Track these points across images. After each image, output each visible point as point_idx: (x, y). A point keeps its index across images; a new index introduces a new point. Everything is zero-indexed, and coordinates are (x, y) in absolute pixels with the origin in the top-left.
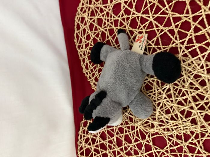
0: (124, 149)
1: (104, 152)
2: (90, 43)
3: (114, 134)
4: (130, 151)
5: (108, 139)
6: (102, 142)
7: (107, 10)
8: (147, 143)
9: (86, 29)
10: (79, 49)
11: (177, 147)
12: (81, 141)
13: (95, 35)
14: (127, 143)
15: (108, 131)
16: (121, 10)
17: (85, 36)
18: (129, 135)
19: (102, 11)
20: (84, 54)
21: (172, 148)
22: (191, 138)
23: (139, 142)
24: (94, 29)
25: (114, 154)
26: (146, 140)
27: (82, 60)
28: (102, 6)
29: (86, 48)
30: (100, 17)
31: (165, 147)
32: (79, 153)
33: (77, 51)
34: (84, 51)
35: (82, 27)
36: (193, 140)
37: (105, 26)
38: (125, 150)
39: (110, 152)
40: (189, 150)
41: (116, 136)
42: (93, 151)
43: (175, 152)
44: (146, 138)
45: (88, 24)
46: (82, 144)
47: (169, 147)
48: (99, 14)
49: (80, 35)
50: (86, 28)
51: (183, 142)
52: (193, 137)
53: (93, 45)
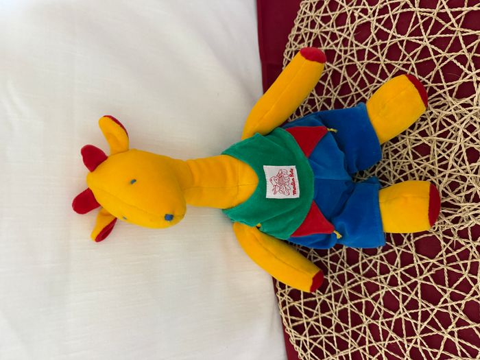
4: (373, 269)
44: (404, 243)
53: (316, 95)
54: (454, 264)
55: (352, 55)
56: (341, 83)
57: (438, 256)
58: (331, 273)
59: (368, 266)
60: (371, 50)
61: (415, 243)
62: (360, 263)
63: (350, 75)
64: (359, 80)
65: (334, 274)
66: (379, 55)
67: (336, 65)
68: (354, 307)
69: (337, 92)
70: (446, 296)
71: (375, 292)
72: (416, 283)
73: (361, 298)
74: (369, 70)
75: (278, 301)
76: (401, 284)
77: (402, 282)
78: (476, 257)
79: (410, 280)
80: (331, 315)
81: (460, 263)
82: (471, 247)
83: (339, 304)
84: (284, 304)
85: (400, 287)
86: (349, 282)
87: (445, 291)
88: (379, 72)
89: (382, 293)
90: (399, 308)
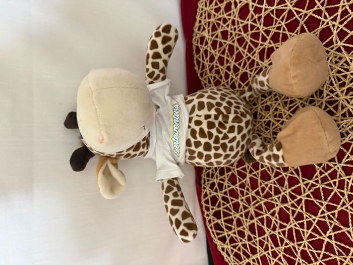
0: (260, 191)
1: (236, 200)
3: (246, 173)
5: (239, 182)
6: (232, 187)
7: (232, 18)
8: (291, 175)
9: (209, 49)
11: (329, 172)
12: (205, 187)
13: (221, 52)
14: (264, 181)
15: (238, 171)
16: (249, 11)
17: (208, 59)
18: (267, 170)
19: (225, 21)
21: (323, 175)
22: (346, 155)
23: (280, 176)
24: (218, 46)
25: (247, 202)
26: (290, 171)
28: (225, 16)
30: (224, 28)
31: (313, 176)
36: (348, 157)
37: (232, 37)
38: (263, 192)
39: (242, 200)
40: (345, 172)
41: (249, 176)
42: (220, 199)
43: (328, 180)
45: (210, 43)
46: (206, 190)
47: (319, 175)
48: (222, 26)
51: (337, 163)
52: (348, 154)
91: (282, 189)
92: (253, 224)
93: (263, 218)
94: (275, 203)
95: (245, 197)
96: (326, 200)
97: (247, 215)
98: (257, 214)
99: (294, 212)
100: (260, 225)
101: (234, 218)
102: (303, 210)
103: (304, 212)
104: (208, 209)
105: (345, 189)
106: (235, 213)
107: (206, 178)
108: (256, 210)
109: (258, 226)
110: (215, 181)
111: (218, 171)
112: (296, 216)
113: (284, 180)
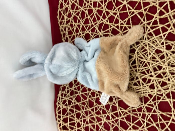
0: (94, 109)
1: (78, 112)
2: (71, 20)
3: (87, 97)
4: (100, 111)
5: (82, 101)
6: (77, 103)
8: (114, 105)
10: (61, 25)
12: (60, 103)
13: (76, 13)
14: (97, 104)
15: (82, 95)
18: (100, 98)
20: (65, 30)
22: (149, 100)
23: (107, 104)
24: (75, 8)
25: (86, 114)
27: (62, 35)
29: (67, 24)
32: (57, 112)
33: (59, 27)
34: (65, 27)
35: (65, 6)
36: (150, 102)
37: (85, 6)
39: (82, 112)
40: (147, 110)
41: (88, 98)
42: (68, 111)
43: (136, 111)
44: (113, 101)
46: (60, 105)
47: (131, 108)
49: (62, 13)
50: (68, 7)
51: (143, 104)
52: (151, 100)
53: (74, 22)
54: (135, 113)
55: (91, 4)
56: (85, 18)
57: (128, 109)
58: (82, 110)
59: (97, 109)
60: (100, 3)
61: (118, 101)
62: (94, 107)
63: (89, 14)
64: (93, 17)
65: (83, 111)
66: (103, 6)
67: (83, 8)
68: (91, 126)
69: (83, 22)
70: (131, 127)
71: (100, 121)
72: (118, 120)
73: (94, 123)
74: (98, 13)
75: (58, 124)
76: (112, 120)
77: (112, 119)
78: (145, 111)
79: (115, 118)
80: (82, 129)
81: (138, 113)
82: (143, 107)
83: (85, 124)
84: (60, 125)
85: (111, 120)
86: (90, 115)
87: (130, 125)
88: (102, 15)
89: (103, 122)
90: (110, 129)
91: (107, 112)
92: (88, 127)
93: (94, 125)
94: (103, 119)
95: (84, 110)
96: (133, 123)
97: (84, 121)
98: (91, 122)
99: (113, 126)
100: (92, 128)
101: (76, 122)
102: (118, 126)
103: (119, 126)
104: (60, 117)
105: (146, 119)
106: (77, 119)
107: (61, 97)
108: (90, 119)
109: (90, 128)
110: (67, 99)
111: (69, 93)
112: (114, 128)
113: (110, 107)
